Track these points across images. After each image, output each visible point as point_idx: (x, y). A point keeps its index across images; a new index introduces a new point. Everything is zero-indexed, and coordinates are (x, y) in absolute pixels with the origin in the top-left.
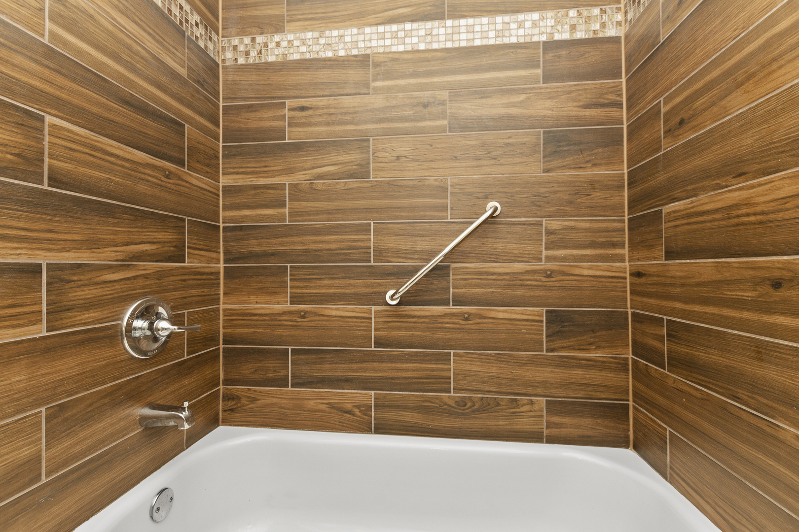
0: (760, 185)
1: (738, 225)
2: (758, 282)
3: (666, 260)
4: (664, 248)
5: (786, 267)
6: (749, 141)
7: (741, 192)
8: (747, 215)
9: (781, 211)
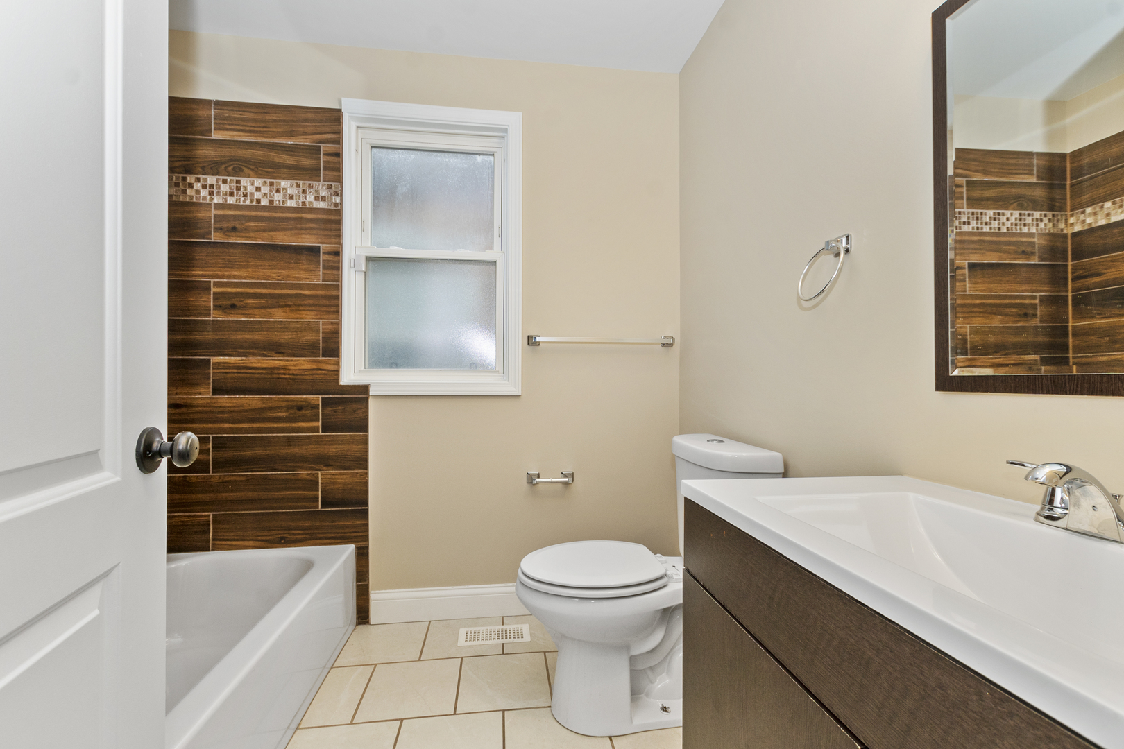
0: (292, 361)
1: (278, 378)
2: (288, 408)
3: (213, 395)
4: (211, 387)
5: (305, 400)
6: (286, 337)
7: (280, 362)
8: (284, 374)
9: (302, 375)
